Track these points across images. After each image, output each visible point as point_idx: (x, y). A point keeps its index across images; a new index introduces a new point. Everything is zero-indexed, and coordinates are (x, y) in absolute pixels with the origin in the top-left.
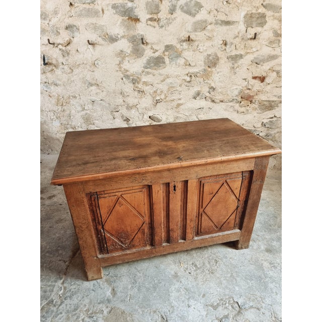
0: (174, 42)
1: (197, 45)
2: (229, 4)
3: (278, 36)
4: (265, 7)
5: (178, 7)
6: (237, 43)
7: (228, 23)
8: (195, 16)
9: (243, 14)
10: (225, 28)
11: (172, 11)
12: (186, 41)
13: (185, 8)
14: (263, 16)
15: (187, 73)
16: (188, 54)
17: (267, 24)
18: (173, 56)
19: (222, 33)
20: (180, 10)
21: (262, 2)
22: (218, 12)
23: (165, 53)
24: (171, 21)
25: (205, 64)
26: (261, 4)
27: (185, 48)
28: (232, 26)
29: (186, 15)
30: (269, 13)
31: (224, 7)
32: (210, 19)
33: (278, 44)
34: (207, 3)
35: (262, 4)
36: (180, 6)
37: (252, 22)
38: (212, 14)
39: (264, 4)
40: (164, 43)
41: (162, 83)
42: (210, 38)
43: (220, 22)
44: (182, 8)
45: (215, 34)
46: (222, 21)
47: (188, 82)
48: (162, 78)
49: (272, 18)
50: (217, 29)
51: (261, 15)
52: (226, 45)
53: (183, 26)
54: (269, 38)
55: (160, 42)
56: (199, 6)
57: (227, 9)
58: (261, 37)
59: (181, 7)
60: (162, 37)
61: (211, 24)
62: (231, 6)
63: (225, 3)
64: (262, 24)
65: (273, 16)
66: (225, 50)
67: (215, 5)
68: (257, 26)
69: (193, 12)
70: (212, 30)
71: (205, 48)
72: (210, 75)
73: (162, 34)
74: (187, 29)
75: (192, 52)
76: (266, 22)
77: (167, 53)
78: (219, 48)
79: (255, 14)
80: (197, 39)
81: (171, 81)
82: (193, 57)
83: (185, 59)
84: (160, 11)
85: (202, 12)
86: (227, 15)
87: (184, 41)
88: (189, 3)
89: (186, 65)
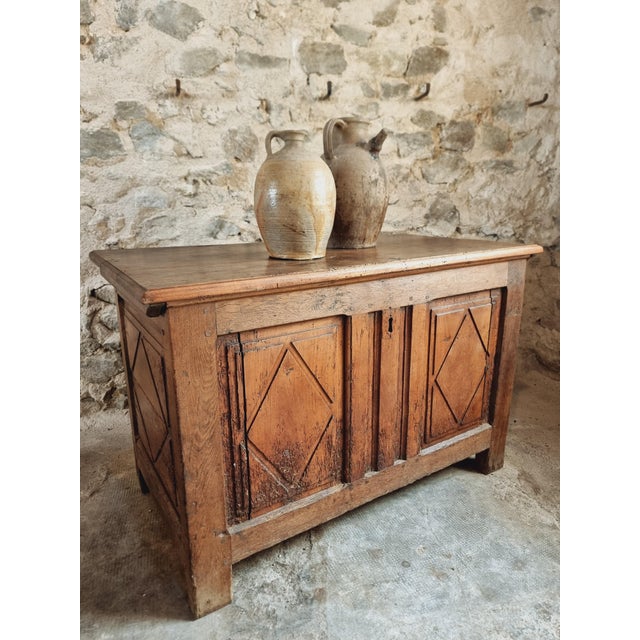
0: (141, 97)
1: (200, 106)
2: (263, 18)
3: (373, 96)
4: (338, 31)
5: (140, 15)
6: (293, 107)
7: (265, 61)
8: (186, 38)
9: (296, 43)
10: (260, 73)
11: (126, 22)
12: (172, 95)
13: (159, 18)
14: (338, 51)
15: (184, 173)
16: (181, 129)
17: (348, 68)
18: (141, 131)
19: (254, 82)
20: (146, 23)
21: (331, 22)
22: (240, 34)
23: (119, 123)
24: (125, 45)
25: (226, 151)
26: (329, 25)
27: (170, 114)
28: (275, 70)
29: (163, 33)
30: (348, 47)
31: (252, 26)
32: (224, 48)
33: (377, 112)
34: (212, 12)
35: (332, 26)
36: (147, 12)
37: (317, 62)
38: (226, 37)
39: (336, 25)
40: (112, 98)
41: (121, 200)
42: (229, 93)
43: (247, 57)
44: (151, 17)
45: (240, 84)
46: (254, 57)
47: (190, 195)
48: (117, 188)
49: (355, 57)
50: (242, 75)
51: (333, 49)
52: (268, 109)
53: (159, 58)
54: (356, 99)
55: (102, 93)
56: (194, 17)
57: (260, 29)
58: (340, 97)
59: (149, 15)
60: (106, 82)
61: (227, 60)
62: (267, 24)
63: (253, 16)
64: (339, 68)
65: (357, 53)
66: (269, 121)
67: (230, 17)
68: (328, 72)
69: (181, 27)
70: (232, 76)
71: (221, 116)
72: (243, 178)
73: (104, 75)
74: (169, 67)
75: (191, 125)
76: (345, 65)
77: (124, 124)
78: (254, 117)
79: (321, 45)
80: (199, 92)
81: (143, 194)
82: (196, 134)
83: (174, 139)
84: (94, 19)
85: (203, 31)
86: (260, 43)
87: (167, 96)
88: (167, 8)
89: (180, 155)
